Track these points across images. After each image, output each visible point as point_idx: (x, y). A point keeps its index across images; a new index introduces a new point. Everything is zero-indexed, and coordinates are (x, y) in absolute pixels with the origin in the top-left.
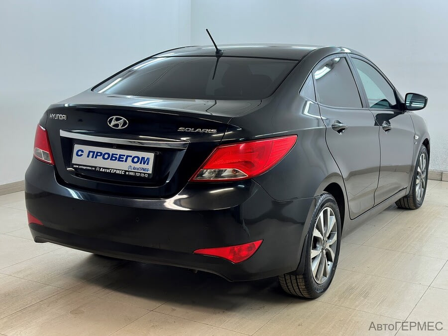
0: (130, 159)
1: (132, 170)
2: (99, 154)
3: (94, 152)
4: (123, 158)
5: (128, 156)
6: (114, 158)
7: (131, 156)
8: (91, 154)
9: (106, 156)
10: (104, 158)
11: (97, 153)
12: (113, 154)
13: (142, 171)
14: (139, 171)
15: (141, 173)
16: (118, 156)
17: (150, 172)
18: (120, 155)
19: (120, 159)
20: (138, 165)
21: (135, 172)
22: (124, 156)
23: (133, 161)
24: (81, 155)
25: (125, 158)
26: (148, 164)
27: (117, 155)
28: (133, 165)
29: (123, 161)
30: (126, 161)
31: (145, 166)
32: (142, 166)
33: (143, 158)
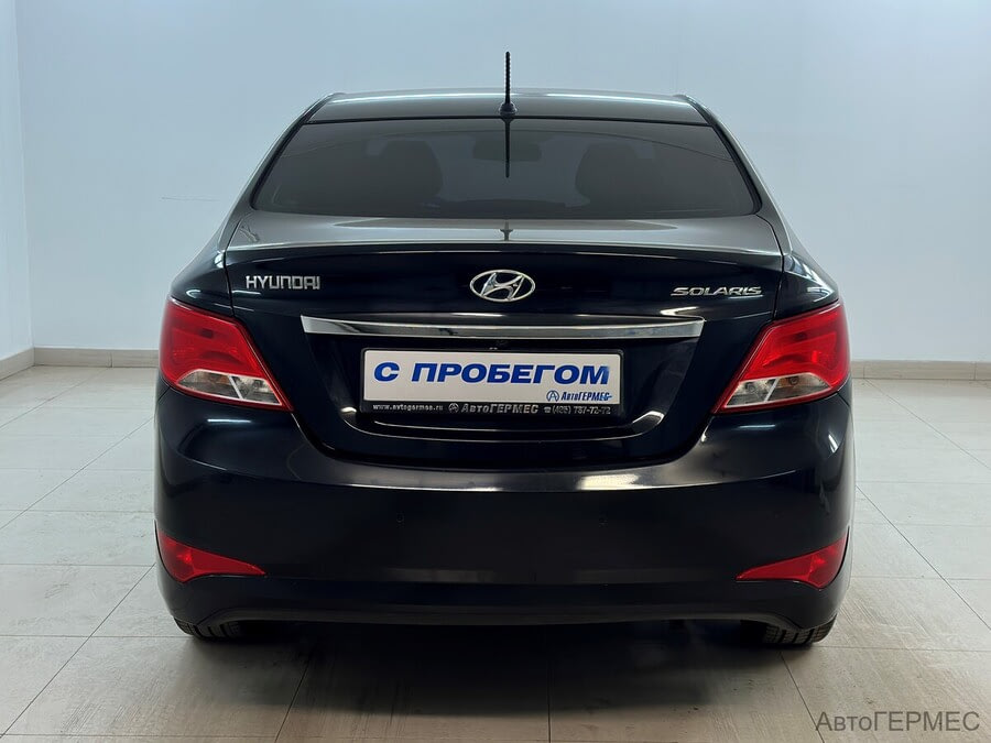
0: (548, 375)
1: (560, 401)
2: (449, 370)
3: (433, 367)
4: (528, 374)
5: (540, 369)
6: (498, 377)
7: (552, 368)
8: (425, 372)
9: (474, 373)
10: (466, 378)
11: (444, 367)
12: (494, 367)
13: (590, 401)
14: (581, 402)
15: (588, 406)
16: (510, 371)
17: (615, 399)
18: (517, 368)
19: (518, 375)
20: (576, 388)
21: (572, 405)
22: (531, 367)
23: (558, 378)
24: (392, 377)
25: (533, 373)
26: (604, 381)
27: (508, 367)
28: (561, 388)
29: (529, 381)
30: (537, 380)
31: (598, 388)
32: (589, 387)
33: (589, 369)
